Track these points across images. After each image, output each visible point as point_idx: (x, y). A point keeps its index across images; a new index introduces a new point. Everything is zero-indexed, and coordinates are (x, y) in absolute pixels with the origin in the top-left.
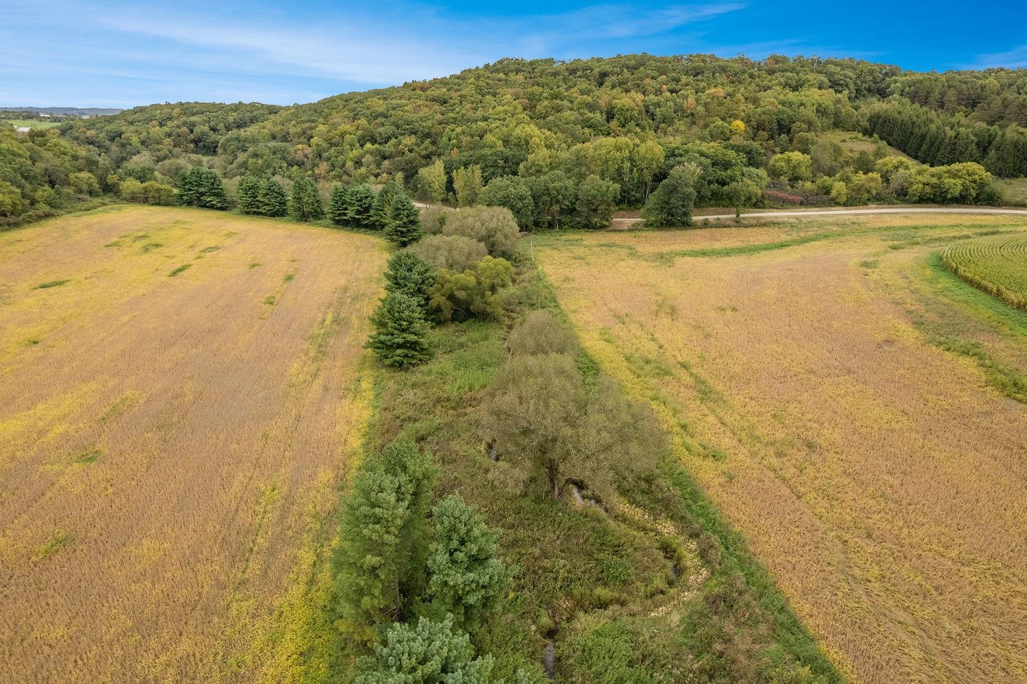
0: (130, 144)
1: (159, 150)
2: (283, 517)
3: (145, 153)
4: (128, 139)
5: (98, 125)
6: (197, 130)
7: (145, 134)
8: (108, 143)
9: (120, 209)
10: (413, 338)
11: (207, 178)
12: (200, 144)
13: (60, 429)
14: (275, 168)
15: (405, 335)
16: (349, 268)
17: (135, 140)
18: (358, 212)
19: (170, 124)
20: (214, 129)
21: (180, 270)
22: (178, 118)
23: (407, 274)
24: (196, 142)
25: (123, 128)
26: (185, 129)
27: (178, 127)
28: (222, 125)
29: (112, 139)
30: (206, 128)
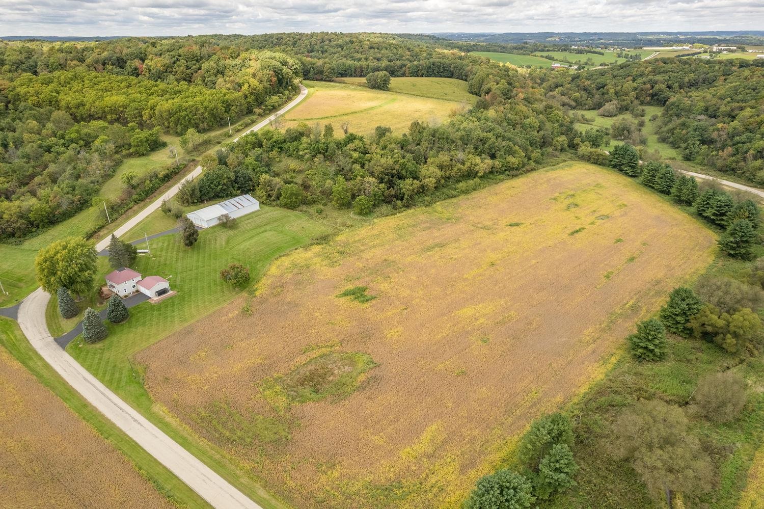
0: (608, 94)
1: (624, 100)
2: (531, 407)
3: (615, 102)
4: (608, 90)
5: (595, 77)
6: (657, 87)
7: (619, 87)
8: (594, 91)
9: (571, 166)
10: (651, 347)
11: (629, 155)
12: (656, 97)
13: (482, 320)
14: (688, 144)
15: (648, 343)
16: (673, 264)
17: (612, 91)
18: (714, 214)
19: (640, 80)
20: (669, 87)
21: (577, 232)
22: (648, 75)
23: (680, 302)
24: (652, 96)
25: (608, 81)
26: (648, 86)
27: (645, 84)
28: (677, 84)
29: (598, 89)
30: (664, 86)
